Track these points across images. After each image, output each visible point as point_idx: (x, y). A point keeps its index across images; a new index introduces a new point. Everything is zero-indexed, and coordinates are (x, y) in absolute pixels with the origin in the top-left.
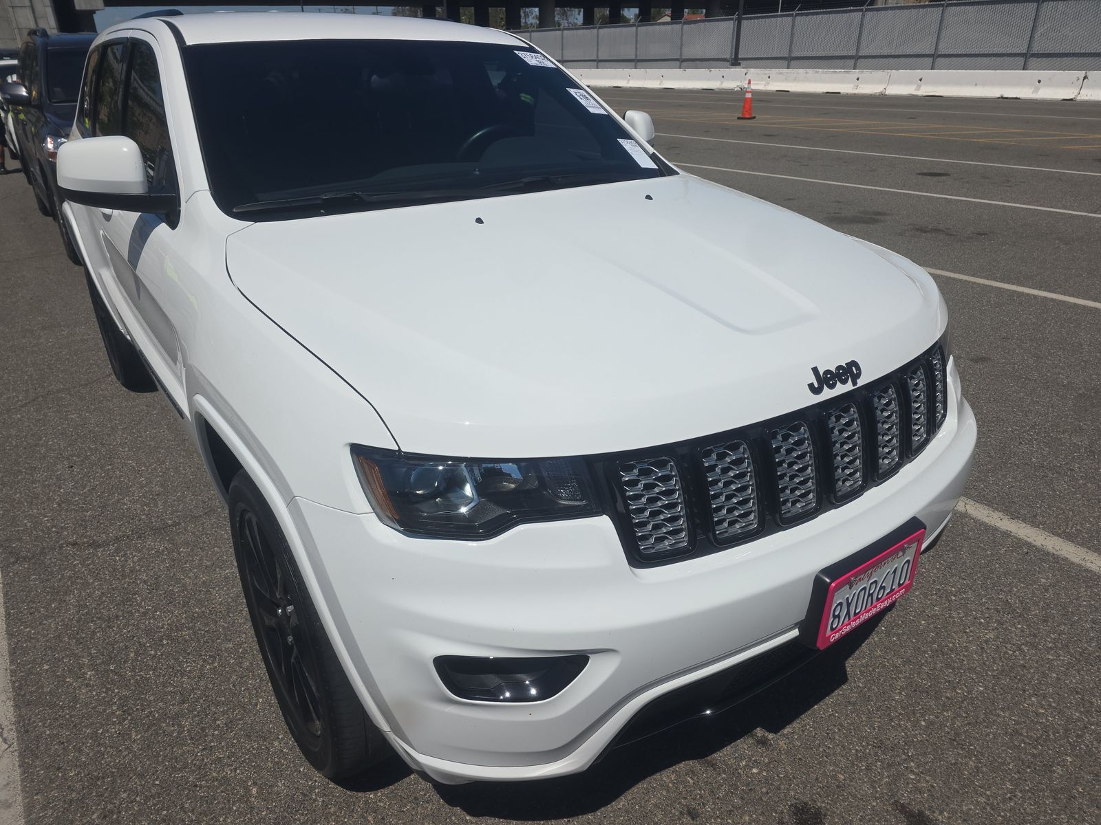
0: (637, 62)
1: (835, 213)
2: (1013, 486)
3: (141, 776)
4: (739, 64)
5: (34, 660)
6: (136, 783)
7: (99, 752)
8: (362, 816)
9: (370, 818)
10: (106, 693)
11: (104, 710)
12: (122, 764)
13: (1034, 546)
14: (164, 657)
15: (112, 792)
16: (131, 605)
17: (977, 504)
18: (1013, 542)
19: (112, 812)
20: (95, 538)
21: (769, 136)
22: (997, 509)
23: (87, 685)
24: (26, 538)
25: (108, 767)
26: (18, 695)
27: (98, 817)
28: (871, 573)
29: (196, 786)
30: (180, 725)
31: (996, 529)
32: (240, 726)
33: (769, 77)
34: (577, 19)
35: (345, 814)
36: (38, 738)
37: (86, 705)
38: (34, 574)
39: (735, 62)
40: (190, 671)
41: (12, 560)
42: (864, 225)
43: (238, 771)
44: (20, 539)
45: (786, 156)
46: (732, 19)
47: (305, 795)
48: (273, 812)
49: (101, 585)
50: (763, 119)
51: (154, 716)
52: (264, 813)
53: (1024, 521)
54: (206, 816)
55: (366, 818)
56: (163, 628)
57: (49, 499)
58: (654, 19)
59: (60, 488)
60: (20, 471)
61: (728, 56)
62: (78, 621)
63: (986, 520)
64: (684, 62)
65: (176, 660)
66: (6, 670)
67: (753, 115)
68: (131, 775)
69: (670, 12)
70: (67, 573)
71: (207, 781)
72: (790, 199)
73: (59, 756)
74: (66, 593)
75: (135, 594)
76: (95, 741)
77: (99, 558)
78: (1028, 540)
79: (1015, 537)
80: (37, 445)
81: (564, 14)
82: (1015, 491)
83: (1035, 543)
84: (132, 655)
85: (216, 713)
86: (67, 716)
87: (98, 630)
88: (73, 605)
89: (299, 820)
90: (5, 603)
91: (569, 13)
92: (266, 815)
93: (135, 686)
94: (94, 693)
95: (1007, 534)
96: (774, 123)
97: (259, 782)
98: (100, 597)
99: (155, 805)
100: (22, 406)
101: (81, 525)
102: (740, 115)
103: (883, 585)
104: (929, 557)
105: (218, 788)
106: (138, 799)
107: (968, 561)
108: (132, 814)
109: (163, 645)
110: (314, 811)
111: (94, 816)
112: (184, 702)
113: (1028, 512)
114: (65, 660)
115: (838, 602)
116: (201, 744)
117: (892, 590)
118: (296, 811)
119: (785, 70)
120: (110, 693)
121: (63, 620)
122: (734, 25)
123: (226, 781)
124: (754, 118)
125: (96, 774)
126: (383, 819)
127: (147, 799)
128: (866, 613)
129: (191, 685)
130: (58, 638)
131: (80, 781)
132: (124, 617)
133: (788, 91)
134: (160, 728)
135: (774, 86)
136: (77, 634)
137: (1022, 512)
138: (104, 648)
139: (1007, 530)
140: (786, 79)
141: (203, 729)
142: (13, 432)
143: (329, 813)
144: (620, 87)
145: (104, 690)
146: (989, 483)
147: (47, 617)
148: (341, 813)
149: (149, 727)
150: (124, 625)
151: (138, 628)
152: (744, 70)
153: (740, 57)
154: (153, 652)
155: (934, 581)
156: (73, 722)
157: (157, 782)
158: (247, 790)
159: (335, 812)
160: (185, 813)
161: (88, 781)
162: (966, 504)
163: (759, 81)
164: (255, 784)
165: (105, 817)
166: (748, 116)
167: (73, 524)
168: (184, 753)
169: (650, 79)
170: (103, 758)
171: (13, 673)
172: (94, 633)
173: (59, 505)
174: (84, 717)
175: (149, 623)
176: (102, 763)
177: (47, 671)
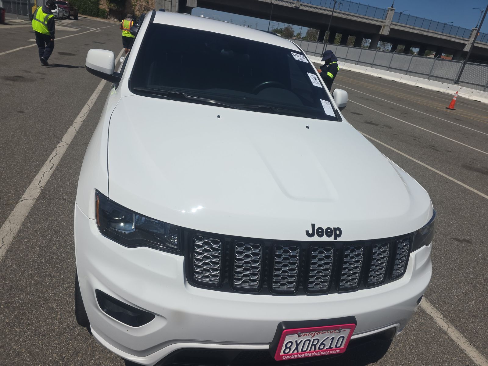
0: (407, 72)
1: (469, 164)
2: (482, 328)
3: (27, 294)
4: (459, 84)
5: (24, 237)
6: (24, 296)
7: (21, 279)
8: (88, 346)
9: (90, 348)
10: (37, 258)
11: (32, 264)
12: (24, 287)
13: (474, 363)
14: (64, 253)
15: (15, 295)
16: (67, 229)
17: (455, 330)
18: (463, 356)
19: (9, 303)
20: (72, 200)
21: (457, 120)
22: (465, 337)
23: (34, 253)
24: (51, 191)
25: (19, 285)
26: (11, 247)
27: (4, 302)
28: (315, 334)
29: (41, 306)
30: (52, 281)
31: (458, 346)
32: (70, 290)
33: (472, 93)
34: (389, 48)
35: (82, 342)
36: (6, 265)
37: (29, 259)
38: (45, 206)
39: (457, 82)
40: (68, 262)
41: (42, 198)
42: (481, 174)
43: (58, 307)
44: (49, 191)
45: (460, 131)
46: (461, 62)
47: (74, 327)
48: (59, 328)
49: (62, 218)
50: (459, 111)
51: (46, 273)
52: (56, 328)
53: (477, 348)
54: (37, 319)
55: (88, 347)
56: (71, 242)
57: (68, 180)
58: (427, 55)
59: (74, 177)
60: (66, 167)
61: (454, 79)
62: (47, 228)
63: (455, 340)
64: (430, 77)
65: (67, 255)
66: (14, 236)
67: (454, 108)
68: (24, 292)
69: (435, 53)
70: (55, 209)
71: (46, 306)
72: (449, 151)
73: (8, 274)
74: (50, 216)
75: (71, 225)
76: (22, 274)
77: (68, 208)
78: (473, 359)
79: (466, 354)
80: (77, 160)
81: (384, 44)
82: (482, 331)
83: (475, 362)
84: (55, 247)
85: (66, 281)
86: (20, 261)
87: (50, 234)
88: (49, 221)
89: (65, 336)
90: (29, 212)
91: (386, 45)
92: (56, 329)
93: (48, 260)
94: (34, 256)
95: (462, 351)
96: (464, 115)
97: (62, 315)
98: (60, 222)
99: (24, 307)
100: (82, 144)
101: (72, 193)
102: (448, 107)
103: (324, 343)
104: (411, 345)
105: (48, 310)
106: (20, 302)
107: (431, 356)
108: (15, 306)
109: (67, 248)
110: (73, 335)
111: (3, 302)
112: (59, 272)
113: (482, 345)
114: (33, 240)
115: (289, 341)
116: (53, 291)
117: (330, 348)
118: (67, 332)
119: (482, 92)
120: (38, 259)
121: (42, 226)
122: (462, 65)
123: (52, 309)
124: (455, 110)
125: (14, 286)
126: (94, 351)
127: (23, 303)
128: (310, 353)
129: (65, 267)
130: (36, 231)
131: (8, 286)
132: (62, 232)
133: (480, 102)
134: (45, 278)
135: (473, 98)
136: (43, 233)
137: (479, 343)
138: (48, 241)
139: (464, 349)
140: (481, 96)
141: (58, 286)
142: (73, 152)
143: (77, 339)
144: (396, 81)
145: (37, 257)
146: (469, 322)
147: (38, 222)
148: (81, 341)
149: (42, 277)
150: (60, 236)
151: (63, 238)
152: (460, 87)
153: (460, 80)
154: (62, 250)
155: (406, 358)
156: (20, 264)
157: (30, 299)
158: (56, 316)
159: (79, 339)
160: (31, 314)
161: (10, 288)
162: (449, 327)
163: (466, 93)
164: (60, 315)
165: (6, 303)
166: (451, 108)
167: (69, 192)
168: (46, 292)
169: (411, 81)
170: (20, 282)
171: (15, 238)
172: (49, 234)
173: (70, 184)
174: (25, 264)
175: (68, 238)
176: (18, 283)
177: (25, 242)
